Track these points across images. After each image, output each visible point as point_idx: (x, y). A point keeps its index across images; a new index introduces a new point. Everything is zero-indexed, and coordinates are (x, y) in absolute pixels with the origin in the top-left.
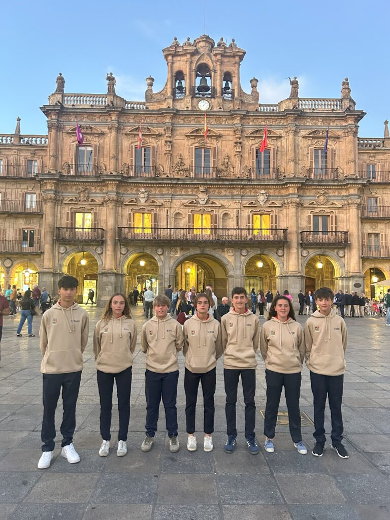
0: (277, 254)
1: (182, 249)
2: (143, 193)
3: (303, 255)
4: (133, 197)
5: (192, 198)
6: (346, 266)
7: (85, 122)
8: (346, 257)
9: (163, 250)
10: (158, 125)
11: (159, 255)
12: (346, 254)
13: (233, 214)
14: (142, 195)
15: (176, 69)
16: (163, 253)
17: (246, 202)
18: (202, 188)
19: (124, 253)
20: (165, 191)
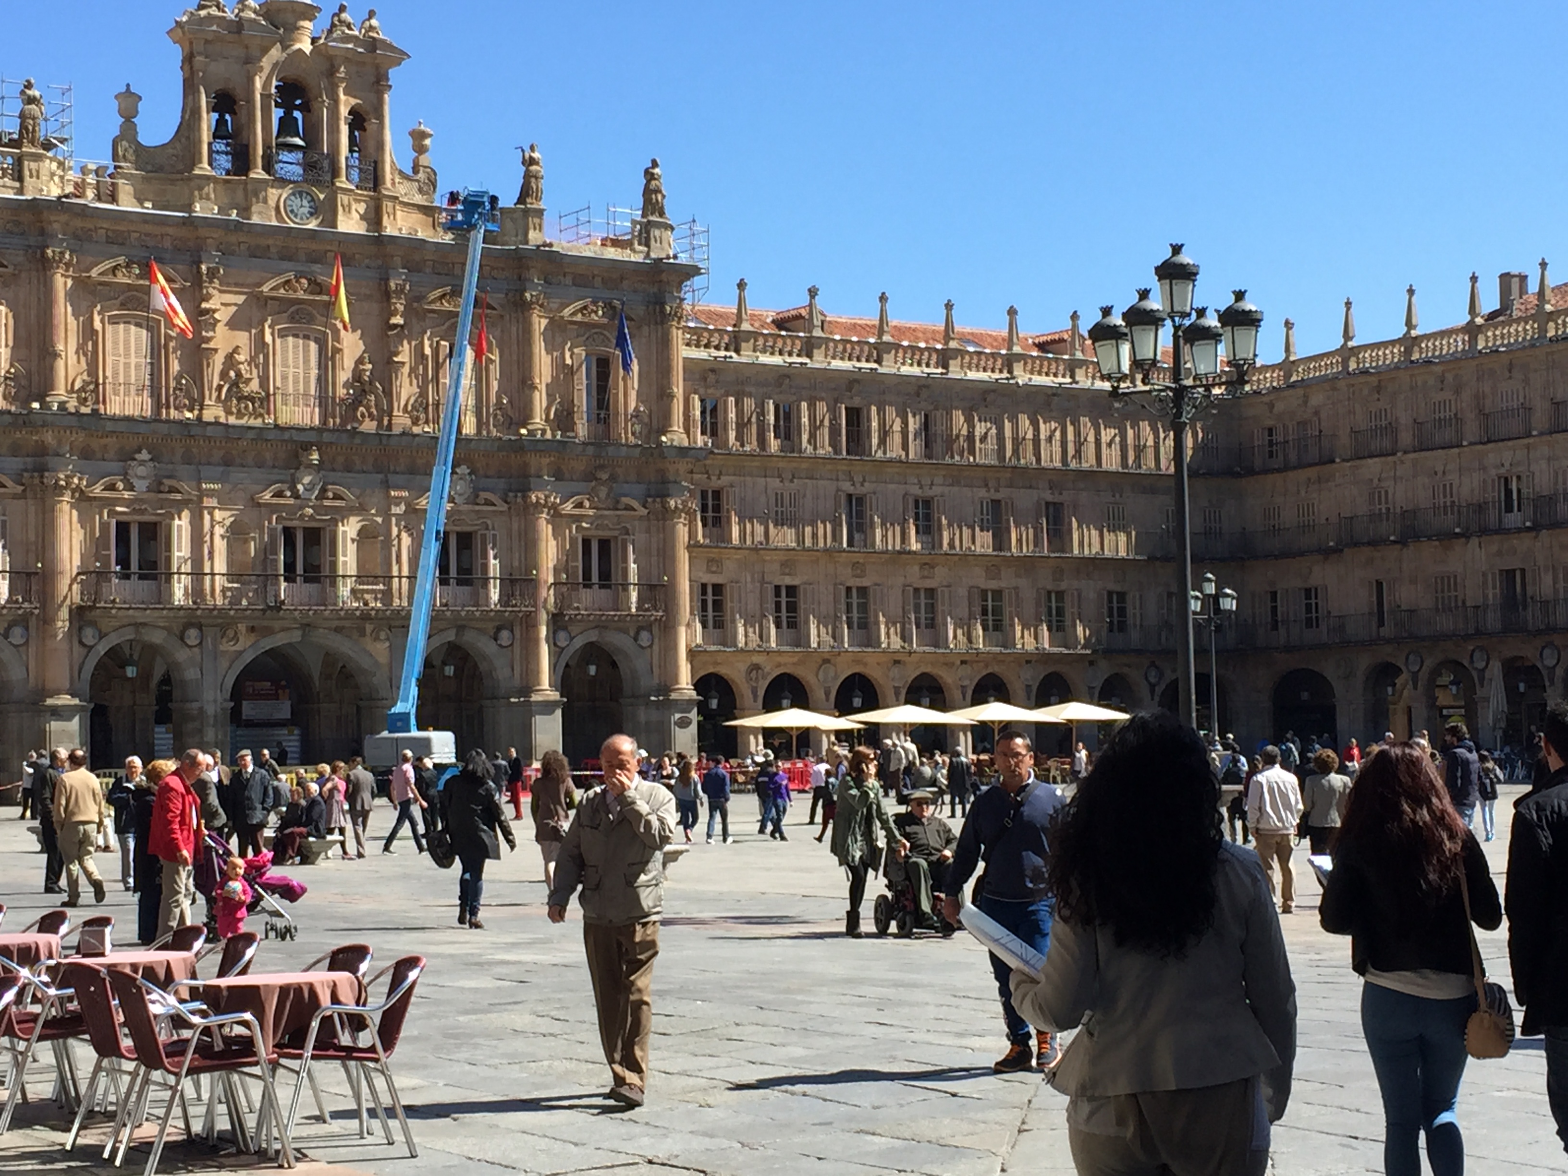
0: (496, 639)
1: (252, 629)
2: (142, 463)
3: (559, 644)
4: (113, 475)
6: (656, 670)
8: (656, 647)
9: (201, 630)
10: (177, 257)
11: (190, 647)
12: (656, 640)
13: (386, 528)
14: (141, 470)
16: (201, 643)
17: (418, 496)
18: (304, 455)
19: (89, 640)
20: (199, 457)
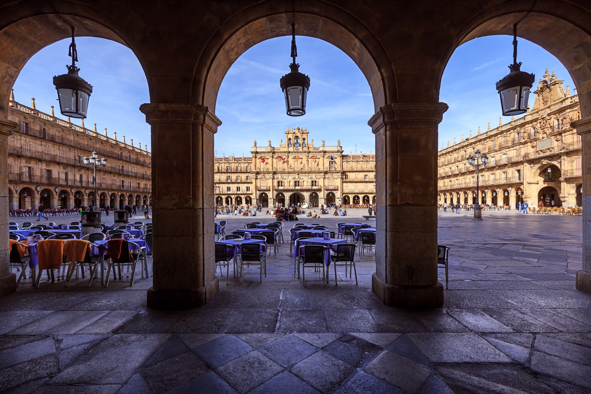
0: (318, 192)
1: (291, 191)
3: (326, 192)
4: (277, 177)
5: (294, 177)
6: (338, 195)
7: (263, 155)
9: (286, 191)
10: (284, 155)
12: (338, 192)
13: (306, 181)
14: (280, 176)
15: (288, 138)
16: (286, 193)
17: (309, 177)
18: (297, 174)
19: (275, 192)
20: (286, 175)
